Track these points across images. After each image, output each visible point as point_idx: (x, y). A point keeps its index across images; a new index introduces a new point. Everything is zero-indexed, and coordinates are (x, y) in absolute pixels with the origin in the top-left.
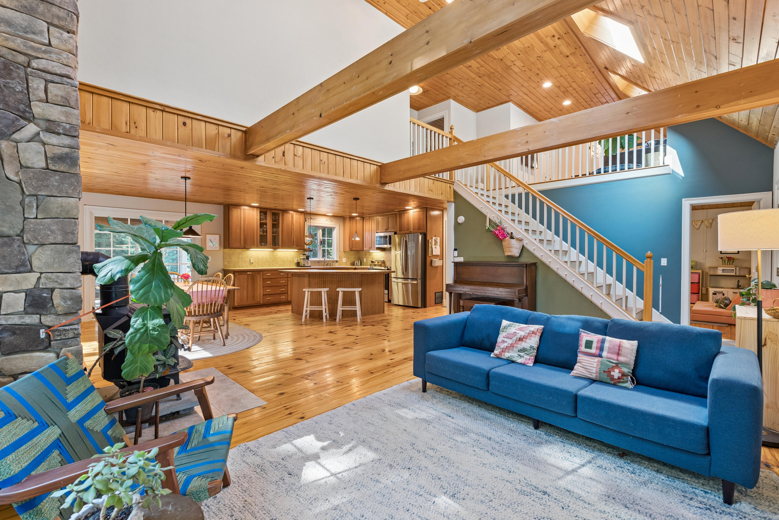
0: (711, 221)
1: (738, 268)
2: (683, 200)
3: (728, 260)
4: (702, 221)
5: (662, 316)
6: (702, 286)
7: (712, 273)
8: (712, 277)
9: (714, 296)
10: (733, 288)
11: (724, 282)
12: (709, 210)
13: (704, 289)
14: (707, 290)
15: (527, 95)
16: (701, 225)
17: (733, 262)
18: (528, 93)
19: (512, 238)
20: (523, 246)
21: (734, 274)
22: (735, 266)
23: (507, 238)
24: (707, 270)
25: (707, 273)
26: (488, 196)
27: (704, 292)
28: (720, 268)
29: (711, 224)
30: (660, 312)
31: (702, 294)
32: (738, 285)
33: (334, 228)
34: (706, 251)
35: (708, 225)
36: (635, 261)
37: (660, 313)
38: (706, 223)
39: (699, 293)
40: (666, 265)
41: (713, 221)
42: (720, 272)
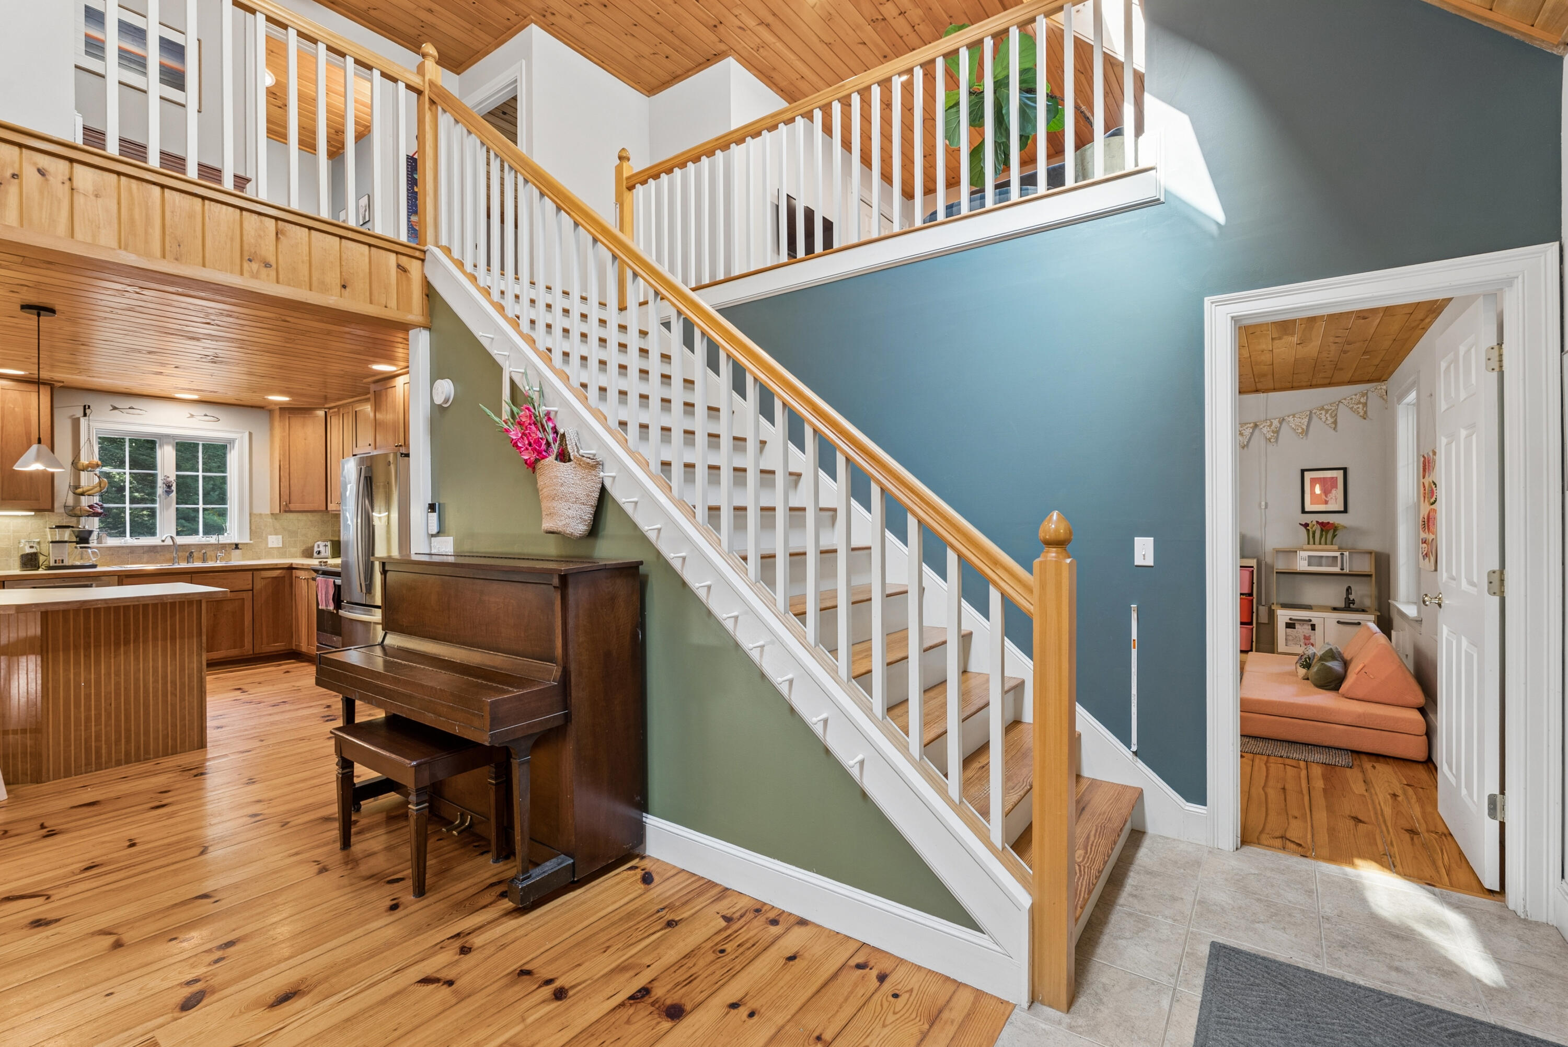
0: (1276, 423)
1: (1346, 554)
2: (1207, 300)
3: (1322, 530)
4: (1256, 426)
5: (1140, 764)
6: (1259, 603)
7: (1281, 565)
8: (1282, 576)
9: (1289, 630)
10: (1335, 609)
11: (1313, 593)
12: (1271, 394)
13: (1263, 610)
14: (1272, 614)
15: (768, 25)
16: (1252, 434)
17: (1334, 536)
18: (770, 19)
19: (563, 456)
20: (603, 490)
21: (1337, 570)
22: (1340, 549)
23: (551, 459)
24: (1269, 560)
25: (1270, 568)
26: (603, 322)
27: (1264, 619)
28: (1305, 554)
29: (1277, 432)
30: (1134, 748)
31: (1257, 623)
32: (1347, 599)
33: (232, 441)
34: (1266, 507)
35: (1269, 436)
36: (996, 562)
37: (1135, 753)
38: (1265, 430)
39: (1251, 623)
40: (1150, 561)
41: (1281, 423)
42: (1302, 565)
